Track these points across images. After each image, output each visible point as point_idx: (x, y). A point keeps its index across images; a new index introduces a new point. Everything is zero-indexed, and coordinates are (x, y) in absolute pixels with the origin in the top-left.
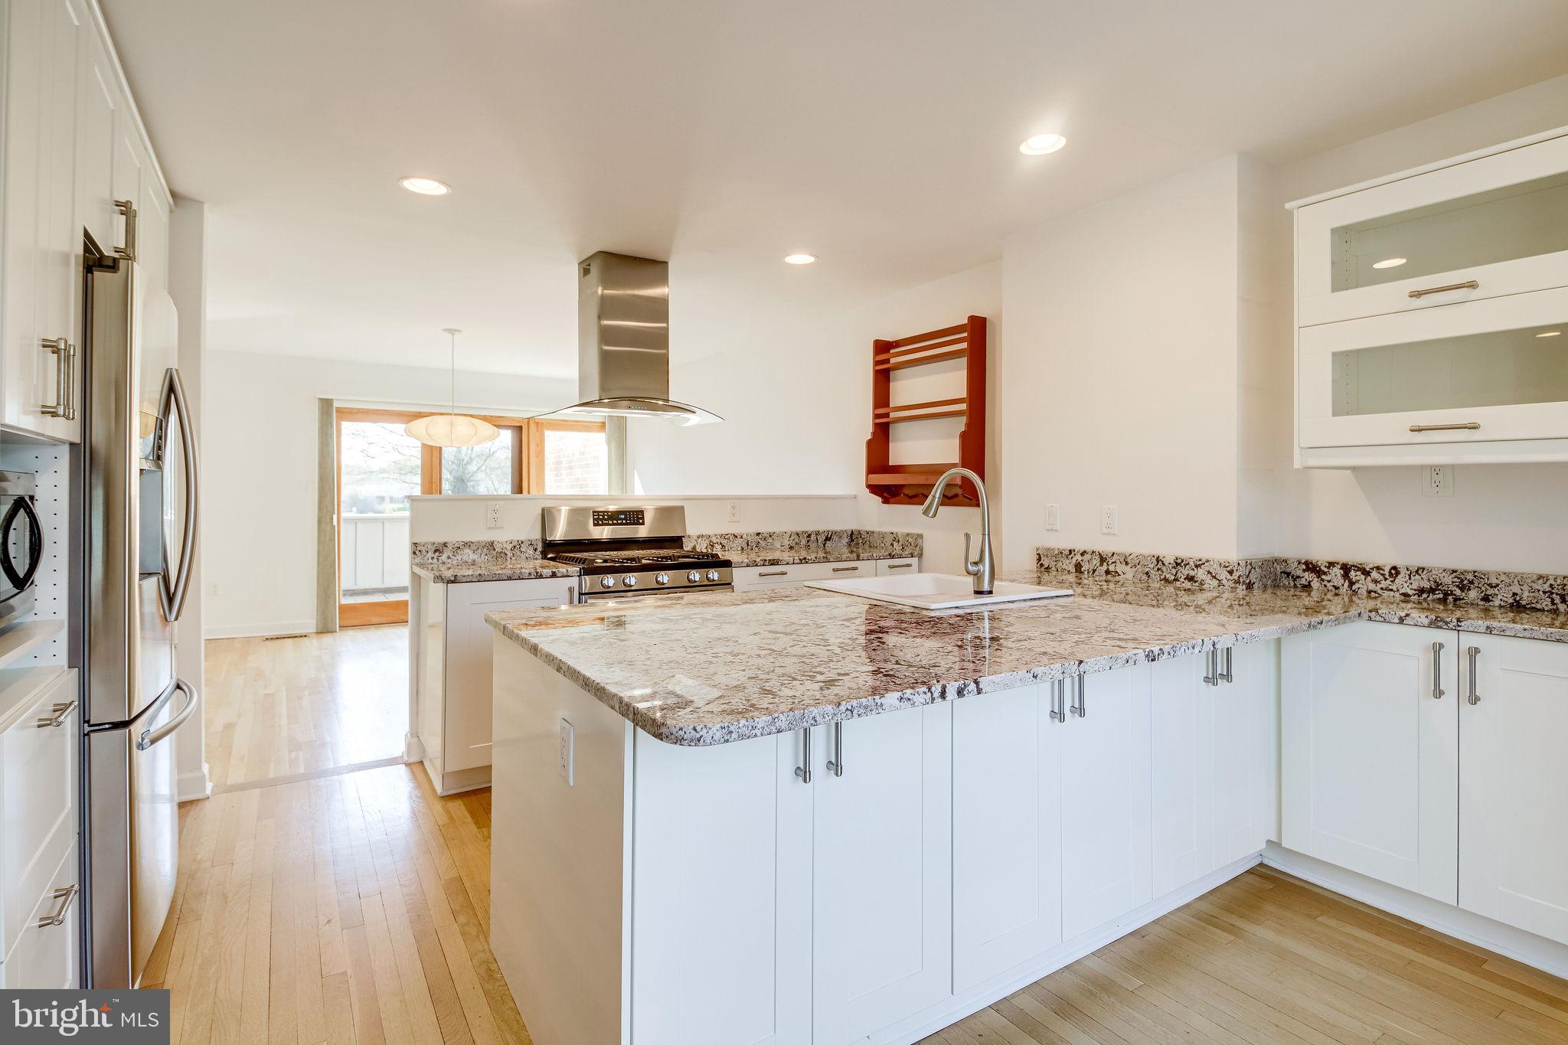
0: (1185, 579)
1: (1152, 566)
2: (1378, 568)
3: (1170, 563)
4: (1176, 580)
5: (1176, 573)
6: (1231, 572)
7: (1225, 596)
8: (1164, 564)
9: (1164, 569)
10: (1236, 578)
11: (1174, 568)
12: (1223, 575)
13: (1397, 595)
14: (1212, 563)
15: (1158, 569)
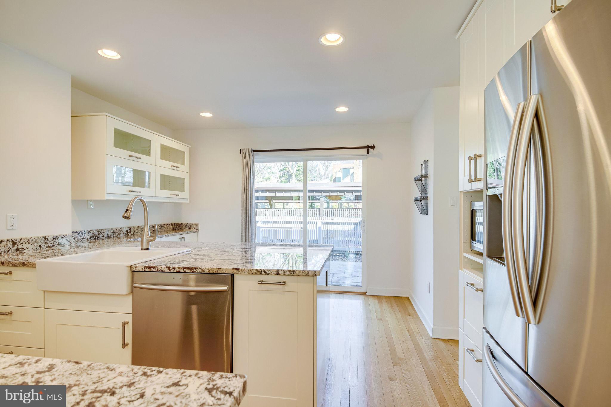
0: (57, 245)
1: (42, 242)
2: (81, 232)
3: (51, 239)
4: (54, 246)
5: (54, 243)
6: (74, 238)
7: (73, 248)
8: (48, 240)
9: (48, 242)
10: (76, 240)
11: (53, 241)
12: (72, 240)
13: (86, 239)
14: (68, 236)
15: (45, 243)
